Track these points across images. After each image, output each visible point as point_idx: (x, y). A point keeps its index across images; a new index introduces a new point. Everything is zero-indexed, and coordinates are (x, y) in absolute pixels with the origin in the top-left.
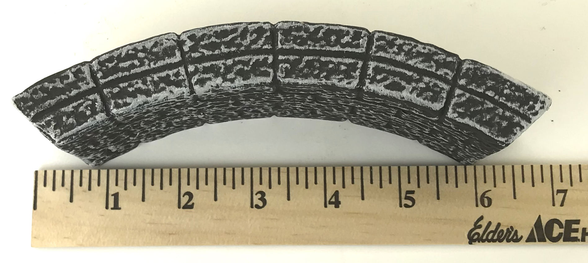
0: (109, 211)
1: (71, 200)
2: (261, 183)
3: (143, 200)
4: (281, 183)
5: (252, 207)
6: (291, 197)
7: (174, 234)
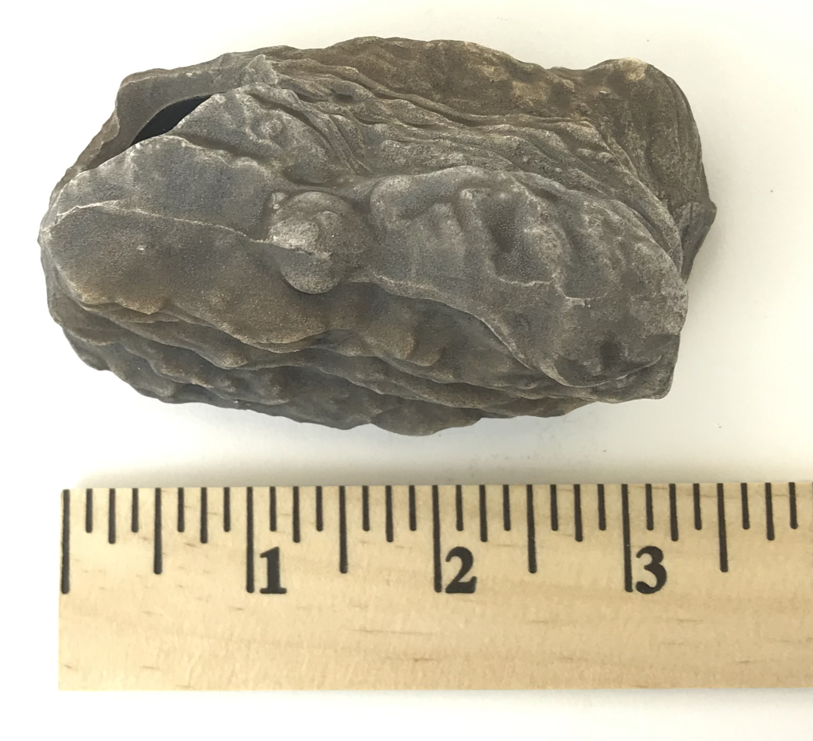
0: (257, 595)
1: (158, 569)
2: (650, 526)
3: (343, 568)
4: (704, 525)
5: (628, 588)
6: (731, 564)
7: (426, 660)
